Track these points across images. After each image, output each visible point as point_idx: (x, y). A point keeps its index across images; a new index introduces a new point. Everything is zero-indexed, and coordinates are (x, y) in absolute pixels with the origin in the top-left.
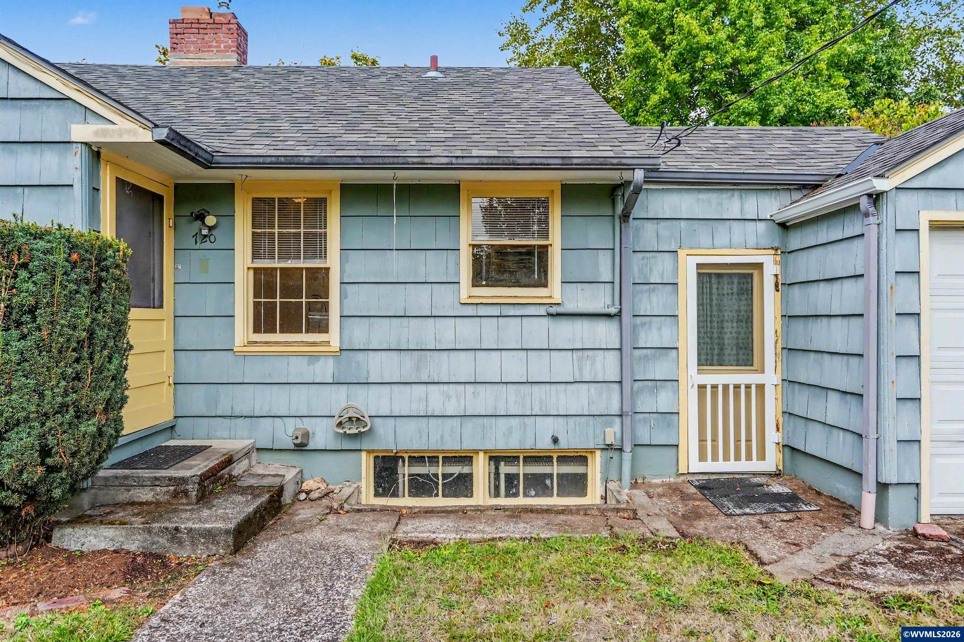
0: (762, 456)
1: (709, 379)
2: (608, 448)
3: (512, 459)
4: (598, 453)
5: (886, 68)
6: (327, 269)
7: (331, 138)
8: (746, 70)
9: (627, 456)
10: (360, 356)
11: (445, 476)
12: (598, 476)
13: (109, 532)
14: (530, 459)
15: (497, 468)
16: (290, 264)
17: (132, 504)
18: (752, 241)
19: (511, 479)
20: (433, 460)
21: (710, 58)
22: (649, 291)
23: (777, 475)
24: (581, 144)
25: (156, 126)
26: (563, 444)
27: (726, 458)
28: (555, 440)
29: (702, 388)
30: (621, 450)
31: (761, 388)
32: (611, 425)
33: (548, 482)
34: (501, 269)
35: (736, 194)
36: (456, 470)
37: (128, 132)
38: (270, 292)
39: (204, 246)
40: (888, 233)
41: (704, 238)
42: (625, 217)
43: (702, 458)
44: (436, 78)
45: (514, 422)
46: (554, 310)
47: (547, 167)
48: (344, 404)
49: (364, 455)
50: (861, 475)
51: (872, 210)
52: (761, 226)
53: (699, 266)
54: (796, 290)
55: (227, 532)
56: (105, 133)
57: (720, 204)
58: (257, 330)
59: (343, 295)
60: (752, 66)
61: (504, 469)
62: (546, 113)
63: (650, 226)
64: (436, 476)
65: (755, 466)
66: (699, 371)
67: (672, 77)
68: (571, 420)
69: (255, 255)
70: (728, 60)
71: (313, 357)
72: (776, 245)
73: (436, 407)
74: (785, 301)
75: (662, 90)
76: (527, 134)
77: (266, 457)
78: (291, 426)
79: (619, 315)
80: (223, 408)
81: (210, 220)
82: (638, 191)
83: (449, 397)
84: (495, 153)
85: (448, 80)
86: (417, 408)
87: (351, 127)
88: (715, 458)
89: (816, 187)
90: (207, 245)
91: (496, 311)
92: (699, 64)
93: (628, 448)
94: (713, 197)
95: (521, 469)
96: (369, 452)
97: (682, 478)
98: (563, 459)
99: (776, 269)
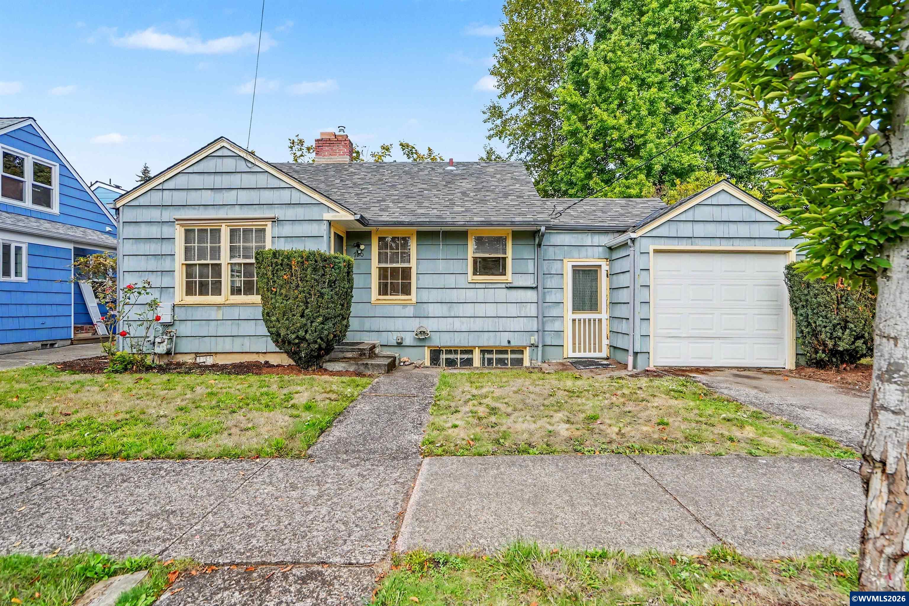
0: (600, 351)
1: (577, 316)
2: (532, 345)
3: (490, 352)
4: (528, 348)
5: (731, 138)
6: (410, 268)
7: (413, 212)
8: (638, 141)
9: (540, 348)
10: (425, 305)
11: (461, 359)
12: (528, 358)
13: (343, 365)
14: (499, 352)
15: (484, 355)
16: (394, 265)
17: (345, 358)
18: (597, 256)
19: (490, 361)
20: (456, 352)
21: (615, 135)
22: (551, 277)
23: (607, 359)
24: (519, 214)
25: (355, 214)
26: (512, 344)
27: (585, 351)
28: (509, 342)
29: (574, 320)
30: (537, 346)
31: (600, 320)
32: (532, 335)
33: (506, 362)
34: (485, 268)
35: (590, 234)
36: (466, 356)
37: (345, 216)
38: (386, 278)
39: (358, 258)
40: (637, 253)
41: (576, 254)
42: (539, 245)
43: (574, 351)
44: (452, 171)
45: (491, 333)
46: (509, 285)
47: (504, 225)
48: (418, 326)
49: (426, 348)
50: (628, 350)
51: (632, 245)
52: (601, 249)
53: (573, 266)
54: (615, 276)
55: (385, 365)
56: (335, 216)
57: (582, 239)
58: (380, 294)
59: (418, 279)
60: (641, 139)
61: (487, 356)
62: (506, 195)
63: (551, 248)
64: (457, 359)
65: (597, 355)
66: (573, 313)
67: (592, 146)
68: (516, 334)
69: (379, 262)
70: (626, 135)
71: (405, 306)
72: (607, 257)
73: (457, 327)
74: (611, 282)
75: (586, 154)
76: (497, 209)
77: (385, 349)
78: (395, 335)
79: (536, 288)
80: (367, 327)
81: (362, 247)
82: (543, 235)
83: (463, 323)
84: (483, 219)
85: (459, 172)
86: (449, 328)
87: (420, 205)
88: (580, 351)
89: (624, 232)
90: (360, 257)
91: (483, 286)
92: (609, 138)
93: (540, 346)
94: (580, 236)
95: (494, 356)
96: (429, 347)
97: (565, 360)
98: (513, 352)
99: (607, 268)
